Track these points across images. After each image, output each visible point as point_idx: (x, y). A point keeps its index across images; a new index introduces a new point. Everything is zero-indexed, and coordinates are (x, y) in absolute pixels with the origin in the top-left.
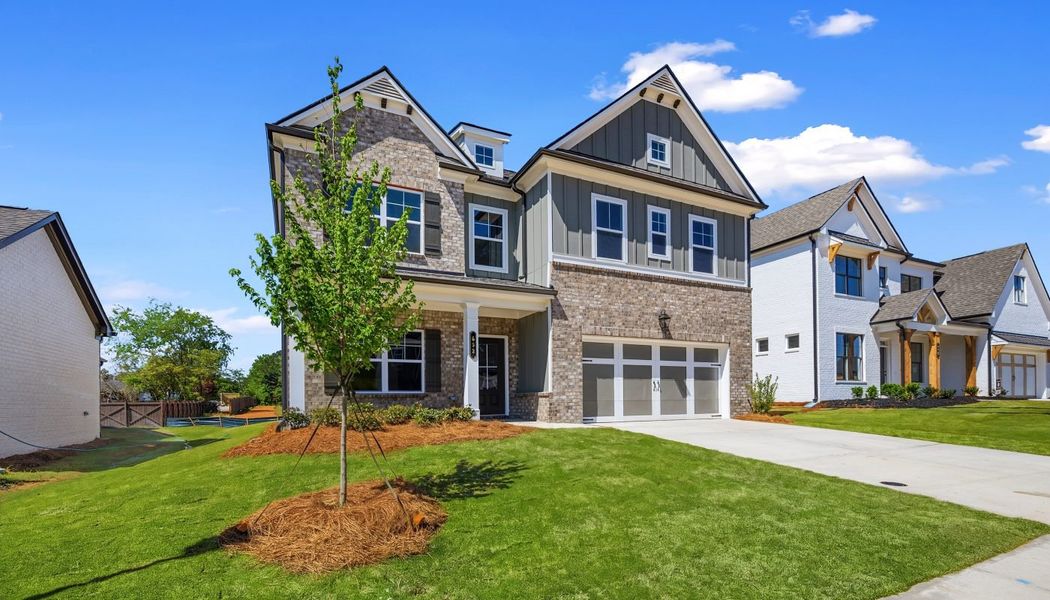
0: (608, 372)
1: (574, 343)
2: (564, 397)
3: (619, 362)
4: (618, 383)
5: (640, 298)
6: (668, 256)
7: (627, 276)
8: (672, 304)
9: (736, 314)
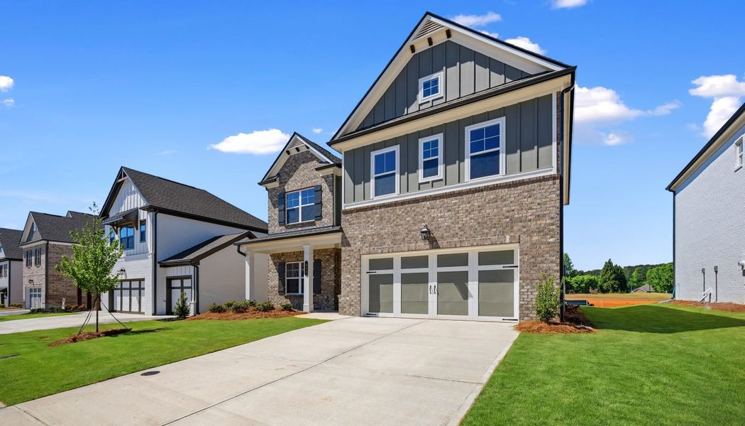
0: (389, 280)
1: (354, 262)
2: (348, 298)
3: (397, 271)
4: (397, 287)
5: (408, 219)
6: (441, 175)
7: (396, 204)
8: (441, 217)
9: (531, 209)
